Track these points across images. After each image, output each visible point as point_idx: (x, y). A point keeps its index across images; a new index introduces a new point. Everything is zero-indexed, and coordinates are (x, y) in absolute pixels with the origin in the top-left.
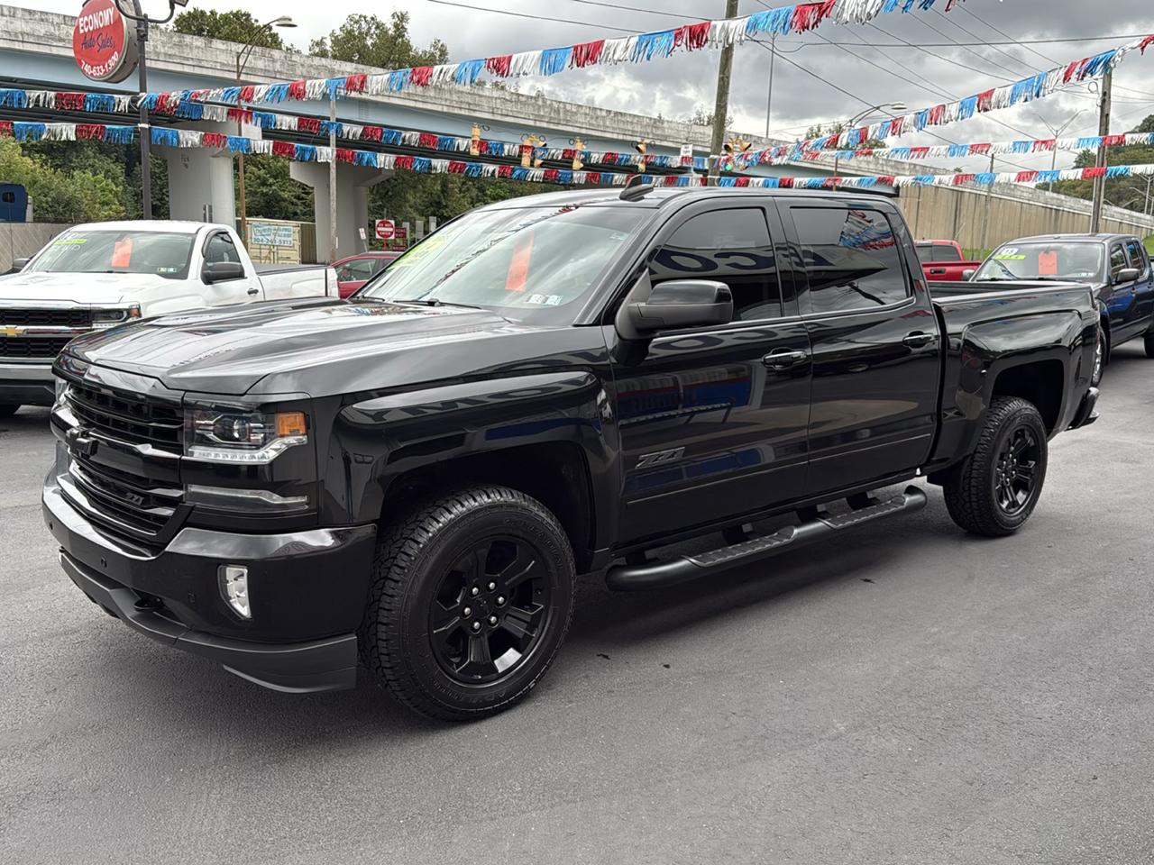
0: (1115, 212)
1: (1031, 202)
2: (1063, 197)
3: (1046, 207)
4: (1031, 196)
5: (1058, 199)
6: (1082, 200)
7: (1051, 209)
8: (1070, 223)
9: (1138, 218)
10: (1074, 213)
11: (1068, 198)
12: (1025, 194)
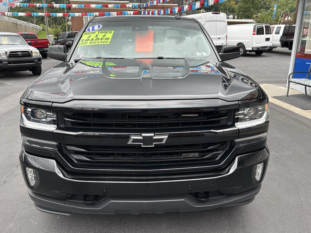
0: (31, 25)
1: (9, 21)
2: (17, 20)
3: (13, 23)
4: (8, 19)
5: (16, 20)
6: (22, 21)
7: (14, 23)
8: (20, 28)
9: (36, 26)
10: (21, 25)
11: (18, 20)
12: (7, 19)
